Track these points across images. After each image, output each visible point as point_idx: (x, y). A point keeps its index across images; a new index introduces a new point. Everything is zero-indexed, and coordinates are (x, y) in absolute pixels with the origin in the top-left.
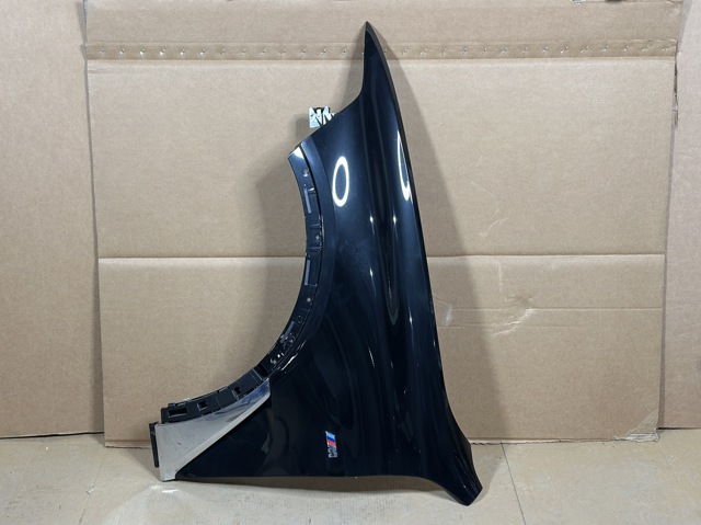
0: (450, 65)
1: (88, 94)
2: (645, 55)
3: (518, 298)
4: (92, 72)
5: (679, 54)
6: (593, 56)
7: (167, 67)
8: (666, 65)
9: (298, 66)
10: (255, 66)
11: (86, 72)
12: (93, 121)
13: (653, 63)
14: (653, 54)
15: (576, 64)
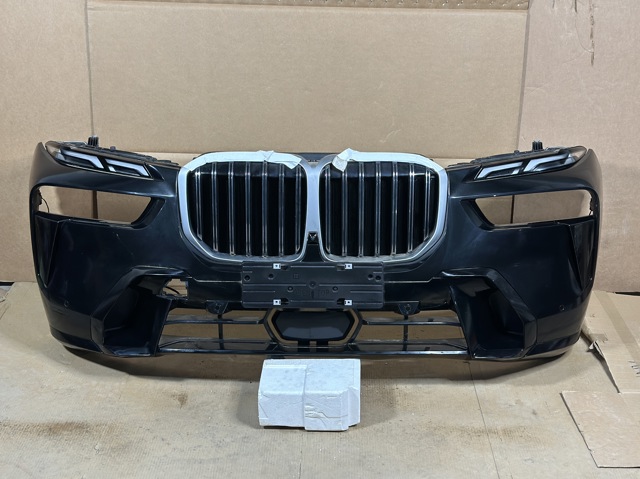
0: (361, 11)
1: (87, 26)
2: (505, 8)
4: (91, 9)
5: (531, 9)
6: (467, 8)
7: (146, 7)
8: (521, 16)
9: (246, 9)
10: (213, 8)
11: (86, 8)
12: (91, 47)
13: (511, 14)
14: (512, 8)
15: (453, 14)
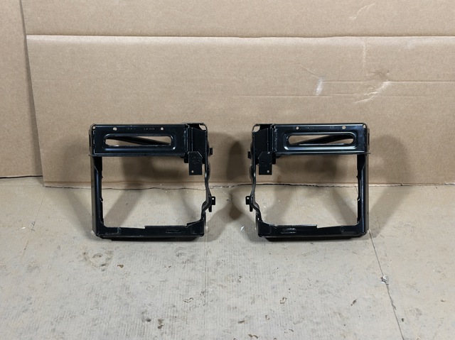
3: (378, 73)
